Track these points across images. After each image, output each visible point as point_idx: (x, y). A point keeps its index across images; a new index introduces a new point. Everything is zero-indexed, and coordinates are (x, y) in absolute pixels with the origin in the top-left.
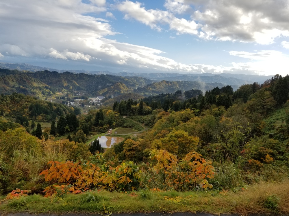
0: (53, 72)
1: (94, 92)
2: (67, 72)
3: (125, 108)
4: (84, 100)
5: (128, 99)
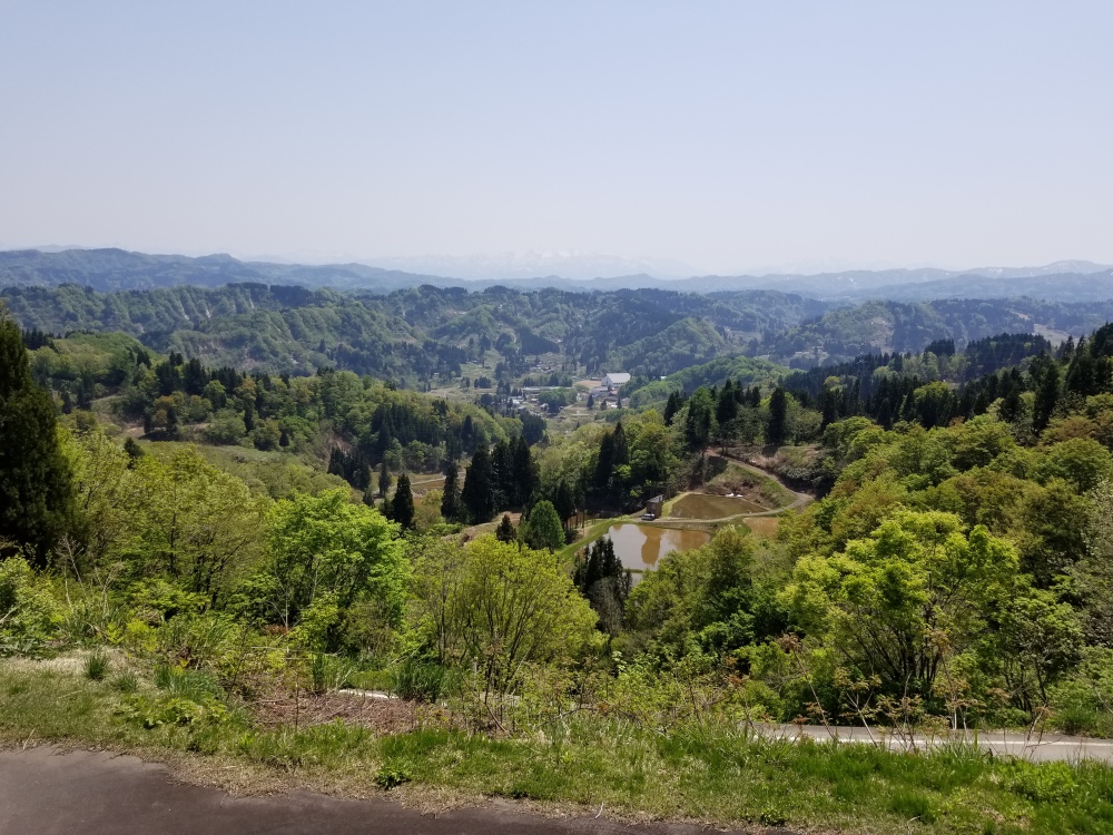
0: (448, 291)
1: (592, 356)
2: (496, 287)
3: (713, 415)
4: (557, 388)
5: (725, 380)
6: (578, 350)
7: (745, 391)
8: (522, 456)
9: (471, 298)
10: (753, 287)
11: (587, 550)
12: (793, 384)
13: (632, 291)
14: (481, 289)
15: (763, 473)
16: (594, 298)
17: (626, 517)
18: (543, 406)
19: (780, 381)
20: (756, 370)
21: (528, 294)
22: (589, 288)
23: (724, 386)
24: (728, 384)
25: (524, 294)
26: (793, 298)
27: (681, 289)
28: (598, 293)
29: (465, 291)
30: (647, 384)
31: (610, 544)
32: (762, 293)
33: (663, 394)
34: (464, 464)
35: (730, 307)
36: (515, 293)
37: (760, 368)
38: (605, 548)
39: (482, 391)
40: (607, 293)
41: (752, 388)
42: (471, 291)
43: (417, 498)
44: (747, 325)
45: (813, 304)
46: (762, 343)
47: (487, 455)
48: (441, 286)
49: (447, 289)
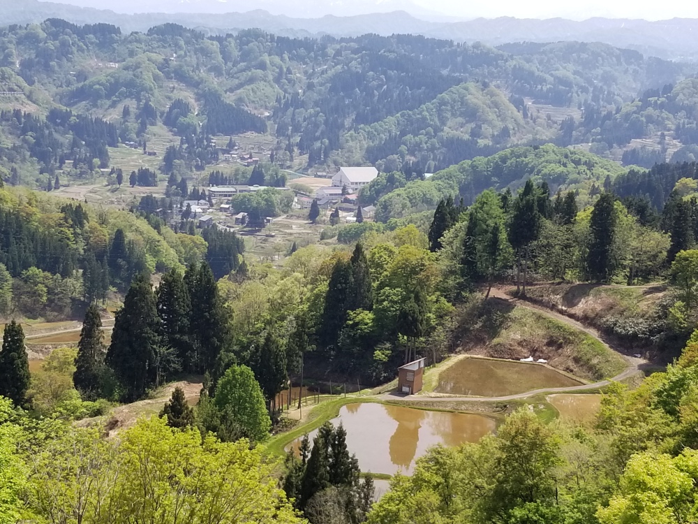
0: (88, 29)
1: (317, 139)
2: (168, 25)
3: (503, 236)
4: (263, 188)
5: (524, 180)
6: (296, 129)
7: (553, 198)
8: (204, 294)
9: (126, 41)
10: (569, 36)
11: (305, 443)
12: (627, 188)
13: (383, 38)
14: (143, 28)
15: (576, 326)
16: (323, 48)
17: (367, 393)
18: (240, 216)
19: (607, 183)
20: (571, 166)
21: (219, 39)
22: (314, 32)
23: (521, 190)
24: (529, 188)
25: (211, 38)
26: (631, 55)
27: (458, 37)
28: (329, 39)
29: (117, 31)
30: (402, 185)
31: (341, 434)
32: (583, 47)
33: (427, 201)
34: (111, 306)
35: (534, 67)
36: (197, 35)
37: (577, 163)
38: (334, 440)
39: (142, 191)
40: (342, 40)
41: (564, 194)
42: (126, 30)
43: (35, 359)
44: (559, 98)
45: (659, 65)
46: (581, 124)
47: (149, 292)
48: (79, 21)
49: (87, 26)
